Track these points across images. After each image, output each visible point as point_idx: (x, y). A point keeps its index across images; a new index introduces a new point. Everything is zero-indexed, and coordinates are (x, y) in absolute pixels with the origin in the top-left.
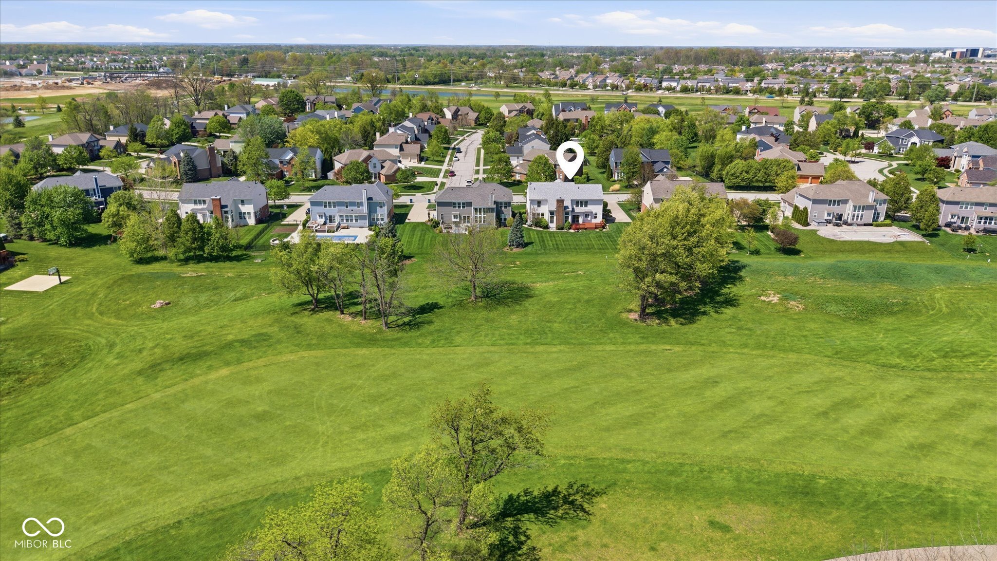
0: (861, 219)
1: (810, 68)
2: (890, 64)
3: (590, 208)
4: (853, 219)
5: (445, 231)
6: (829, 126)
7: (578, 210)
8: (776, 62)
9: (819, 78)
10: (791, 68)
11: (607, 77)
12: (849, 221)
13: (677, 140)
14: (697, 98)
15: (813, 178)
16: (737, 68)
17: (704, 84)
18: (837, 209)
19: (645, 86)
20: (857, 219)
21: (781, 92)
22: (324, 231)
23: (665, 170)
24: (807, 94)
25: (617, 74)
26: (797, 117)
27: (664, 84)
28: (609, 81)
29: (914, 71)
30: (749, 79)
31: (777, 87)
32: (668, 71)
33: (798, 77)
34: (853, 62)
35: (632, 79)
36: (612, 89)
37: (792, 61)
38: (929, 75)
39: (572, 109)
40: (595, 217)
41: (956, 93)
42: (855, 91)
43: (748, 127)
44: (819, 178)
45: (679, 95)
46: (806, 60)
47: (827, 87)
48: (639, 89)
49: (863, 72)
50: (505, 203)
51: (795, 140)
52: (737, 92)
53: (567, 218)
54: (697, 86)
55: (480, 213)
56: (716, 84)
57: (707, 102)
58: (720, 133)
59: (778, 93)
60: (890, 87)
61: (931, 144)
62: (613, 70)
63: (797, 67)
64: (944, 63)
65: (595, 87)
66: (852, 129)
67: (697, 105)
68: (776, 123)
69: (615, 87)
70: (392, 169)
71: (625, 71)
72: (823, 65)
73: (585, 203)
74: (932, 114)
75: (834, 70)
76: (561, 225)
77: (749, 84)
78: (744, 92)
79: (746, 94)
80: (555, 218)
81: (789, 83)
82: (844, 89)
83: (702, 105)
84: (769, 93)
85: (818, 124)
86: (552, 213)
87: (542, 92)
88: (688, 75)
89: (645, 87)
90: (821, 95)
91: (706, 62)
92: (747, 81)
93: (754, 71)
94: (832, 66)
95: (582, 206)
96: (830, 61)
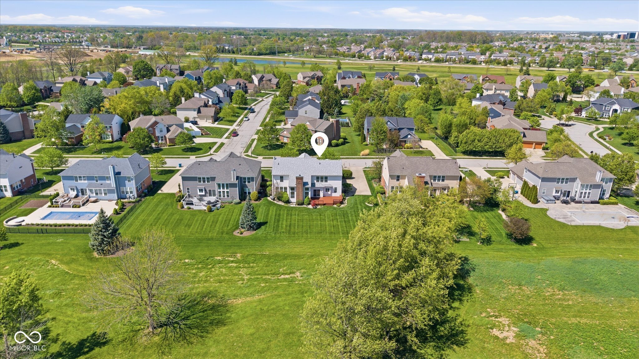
0: (588, 197)
1: (525, 45)
2: (578, 43)
3: (330, 183)
4: (581, 197)
5: (186, 207)
6: (545, 94)
7: (318, 185)
8: (501, 41)
9: (531, 53)
10: (511, 45)
11: (385, 51)
12: (577, 198)
13: (422, 107)
14: (446, 67)
15: (536, 144)
16: (475, 45)
17: (451, 56)
18: (565, 187)
19: (410, 57)
20: (584, 197)
21: (505, 63)
22: (69, 206)
23: (409, 136)
24: (524, 64)
25: (392, 49)
26: (518, 84)
27: (424, 56)
28: (385, 54)
29: (596, 48)
30: (483, 53)
31: (502, 59)
32: (427, 47)
33: (517, 52)
34: (553, 41)
35: (401, 52)
36: (387, 60)
37: (511, 40)
38: (607, 51)
39: (351, 76)
40: (335, 192)
41: (631, 65)
42: (558, 63)
43: (481, 95)
44: (541, 144)
45: (433, 64)
46: (521, 39)
47: (538, 59)
48: (405, 60)
49: (561, 48)
50: (249, 178)
51: (519, 107)
52: (474, 62)
53: (307, 194)
54: (446, 58)
55: (223, 188)
56: (459, 57)
57: (452, 70)
58: (459, 100)
59: (503, 64)
60: (582, 60)
61: (629, 111)
62: (390, 46)
63: (516, 45)
64: (614, 42)
65: (375, 58)
66: (562, 95)
67: (445, 72)
68: (503, 90)
69: (389, 58)
70: (176, 132)
71: (398, 47)
72: (533, 43)
73: (326, 179)
74: (621, 83)
75: (540, 47)
76: (301, 201)
77: (483, 57)
78: (479, 63)
79: (480, 64)
80: (295, 193)
81: (511, 56)
82: (551, 62)
83: (449, 72)
84: (497, 63)
85: (536, 91)
86: (292, 189)
87: (336, 61)
88: (441, 50)
89: (410, 59)
90: (534, 65)
91: (454, 41)
92: (482, 54)
93: (486, 47)
94: (539, 44)
95: (322, 181)
96: (537, 40)
